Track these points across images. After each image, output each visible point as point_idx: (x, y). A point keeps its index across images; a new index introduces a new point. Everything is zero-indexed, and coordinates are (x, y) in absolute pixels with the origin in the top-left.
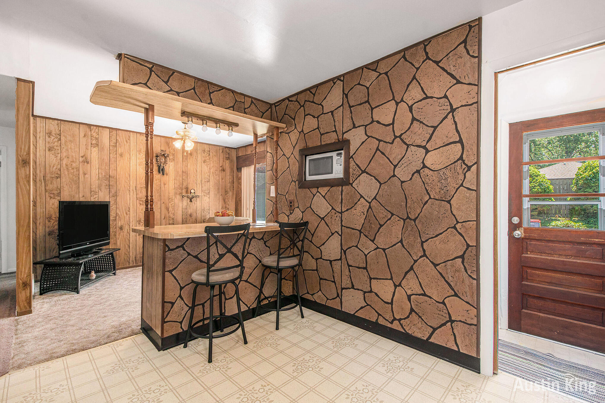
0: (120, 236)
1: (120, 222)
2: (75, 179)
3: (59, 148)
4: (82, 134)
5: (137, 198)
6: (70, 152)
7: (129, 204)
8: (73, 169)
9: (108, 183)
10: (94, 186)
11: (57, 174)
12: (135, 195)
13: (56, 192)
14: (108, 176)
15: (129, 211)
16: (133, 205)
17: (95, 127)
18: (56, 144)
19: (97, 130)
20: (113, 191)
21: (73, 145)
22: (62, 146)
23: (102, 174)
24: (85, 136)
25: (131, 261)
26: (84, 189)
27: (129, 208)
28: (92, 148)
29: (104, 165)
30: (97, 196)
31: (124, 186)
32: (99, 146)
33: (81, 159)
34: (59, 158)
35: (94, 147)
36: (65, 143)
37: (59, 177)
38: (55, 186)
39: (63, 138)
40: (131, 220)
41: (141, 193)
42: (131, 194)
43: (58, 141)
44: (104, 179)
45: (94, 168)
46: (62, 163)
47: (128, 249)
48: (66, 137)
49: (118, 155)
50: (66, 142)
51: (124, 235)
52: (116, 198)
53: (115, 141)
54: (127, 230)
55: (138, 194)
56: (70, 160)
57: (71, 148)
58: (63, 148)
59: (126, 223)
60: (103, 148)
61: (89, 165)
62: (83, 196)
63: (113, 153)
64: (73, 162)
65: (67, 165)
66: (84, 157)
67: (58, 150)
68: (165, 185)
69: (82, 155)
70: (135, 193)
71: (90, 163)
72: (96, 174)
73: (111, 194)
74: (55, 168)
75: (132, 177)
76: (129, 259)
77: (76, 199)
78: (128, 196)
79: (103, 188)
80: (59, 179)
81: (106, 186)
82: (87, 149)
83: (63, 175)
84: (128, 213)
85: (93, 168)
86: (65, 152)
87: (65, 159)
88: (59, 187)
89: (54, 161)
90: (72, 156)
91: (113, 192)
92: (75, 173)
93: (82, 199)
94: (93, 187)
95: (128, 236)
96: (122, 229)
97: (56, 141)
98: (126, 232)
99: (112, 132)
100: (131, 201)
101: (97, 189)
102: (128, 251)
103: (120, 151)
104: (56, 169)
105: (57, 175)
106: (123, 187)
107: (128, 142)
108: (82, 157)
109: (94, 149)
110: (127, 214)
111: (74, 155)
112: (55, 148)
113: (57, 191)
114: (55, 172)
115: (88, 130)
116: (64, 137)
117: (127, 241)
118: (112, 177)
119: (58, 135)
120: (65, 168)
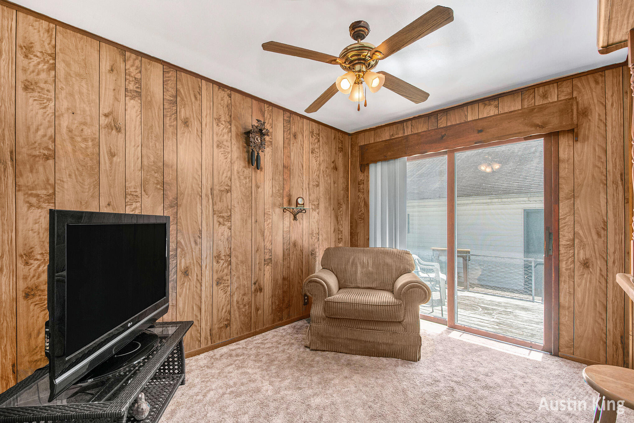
0: (184, 290)
1: (183, 260)
2: (90, 163)
3: (52, 88)
4: (106, 66)
5: (214, 212)
6: (78, 101)
7: (200, 222)
8: (85, 140)
9: (160, 179)
10: (133, 183)
11: (47, 148)
12: (211, 206)
13: (44, 192)
14: (161, 164)
15: (200, 237)
16: (207, 225)
17: (134, 56)
18: (43, 76)
19: (137, 63)
20: (171, 195)
21: (85, 86)
22: (59, 85)
23: (148, 157)
24: (112, 70)
25: (203, 339)
26: (110, 186)
27: (200, 231)
28: (127, 98)
29: (154, 138)
30: (139, 204)
31: (192, 186)
32: (143, 99)
33: (104, 121)
34: (50, 110)
35: (133, 98)
36: (66, 79)
37: (51, 156)
38: (42, 177)
39: (60, 66)
40: (204, 256)
41: (220, 201)
42: (204, 202)
43: (49, 70)
44: (153, 170)
45: (133, 144)
46: (60, 125)
47: (198, 315)
48: (68, 65)
49: (179, 122)
50: (68, 75)
51: (192, 287)
52: (176, 210)
53: (173, 92)
54: (197, 276)
55: (216, 203)
56: (79, 118)
57: (81, 93)
58: (62, 89)
59: (195, 262)
60: (150, 102)
61: (122, 136)
62: (109, 205)
63: (171, 116)
64: (85, 124)
65: (70, 131)
66: (111, 117)
67: (48, 91)
68: (258, 188)
69: (106, 111)
70: (211, 201)
71: (123, 131)
72: (136, 157)
73: (167, 203)
74: (41, 133)
75: (206, 169)
76: (199, 335)
77: (93, 208)
78: (199, 206)
79: (151, 187)
80: (51, 162)
81: (157, 184)
82: (116, 99)
83: (60, 152)
84: (199, 240)
85: (130, 142)
86: (66, 98)
87: (66, 115)
88: (52, 181)
89: (39, 117)
90: (84, 111)
91: (171, 198)
92: (89, 151)
93: (105, 210)
94: (131, 184)
95: (199, 288)
96: (188, 275)
97: (43, 70)
98: (195, 280)
99: (168, 72)
100: (204, 216)
101: (138, 190)
102: (199, 318)
103: (183, 113)
104: (45, 136)
105: (46, 152)
106: (190, 187)
107: (198, 99)
108: (106, 116)
109: (132, 101)
110: (196, 243)
111: (87, 109)
112: (42, 85)
113: (46, 189)
114: (40, 144)
115: (119, 59)
116: (63, 65)
117: (197, 298)
118: (168, 166)
119: (50, 55)
120: (66, 137)
